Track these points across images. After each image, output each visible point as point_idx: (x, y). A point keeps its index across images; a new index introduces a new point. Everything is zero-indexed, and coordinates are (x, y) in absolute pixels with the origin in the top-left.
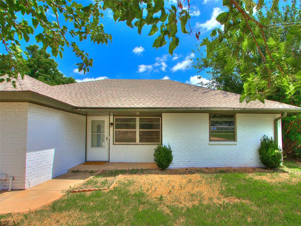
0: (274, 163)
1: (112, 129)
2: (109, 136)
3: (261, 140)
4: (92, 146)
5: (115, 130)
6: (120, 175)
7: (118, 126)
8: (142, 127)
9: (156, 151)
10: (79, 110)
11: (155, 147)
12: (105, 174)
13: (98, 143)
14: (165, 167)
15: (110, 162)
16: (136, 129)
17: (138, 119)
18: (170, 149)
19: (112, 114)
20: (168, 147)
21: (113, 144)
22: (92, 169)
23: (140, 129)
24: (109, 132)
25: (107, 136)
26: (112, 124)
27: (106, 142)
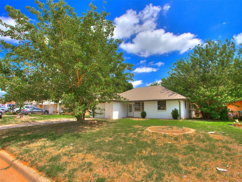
4: (129, 112)
5: (135, 107)
14: (143, 117)
17: (141, 103)
18: (146, 112)
19: (134, 102)
24: (133, 108)
25: (133, 109)
26: (134, 105)
27: (133, 111)
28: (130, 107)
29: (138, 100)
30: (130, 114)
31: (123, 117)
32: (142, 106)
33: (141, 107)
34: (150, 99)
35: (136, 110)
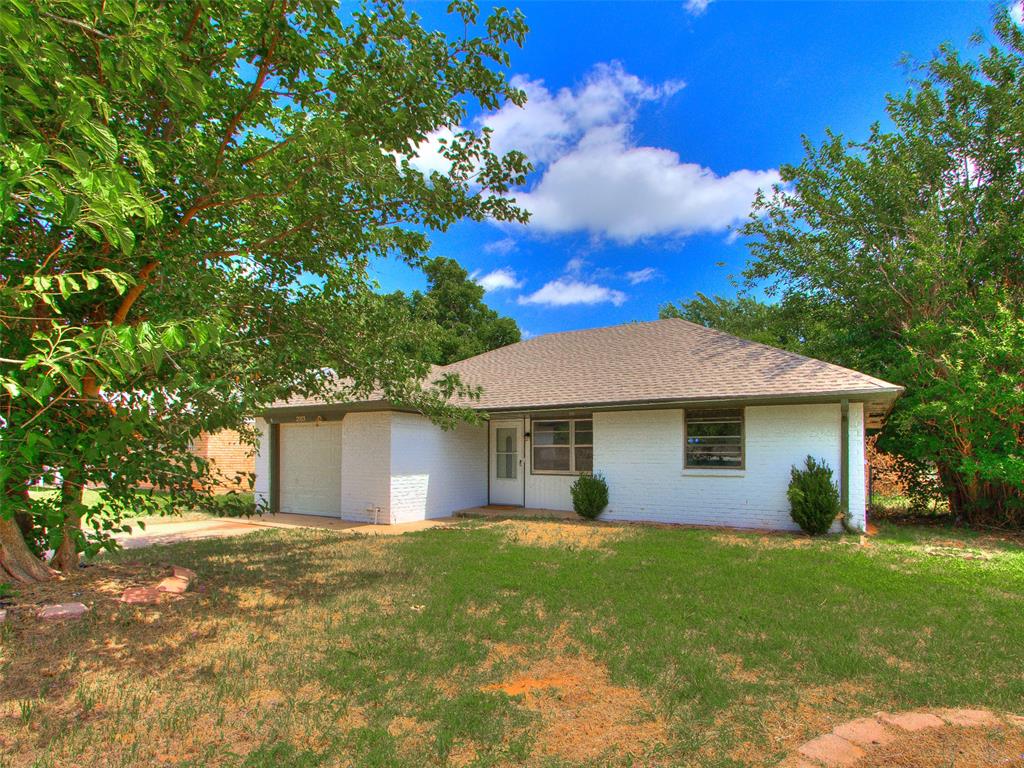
1: (528, 443)
2: (525, 457)
4: (498, 477)
5: (533, 446)
7: (538, 439)
8: (580, 438)
13: (507, 470)
15: (526, 507)
16: (569, 444)
17: (572, 423)
18: (603, 481)
19: (528, 416)
21: (531, 474)
24: (523, 451)
25: (520, 457)
26: (528, 435)
27: (519, 469)
28: (503, 446)
29: (554, 403)
30: (507, 490)
31: (458, 508)
32: (576, 443)
33: (572, 446)
34: (635, 398)
35: (541, 463)
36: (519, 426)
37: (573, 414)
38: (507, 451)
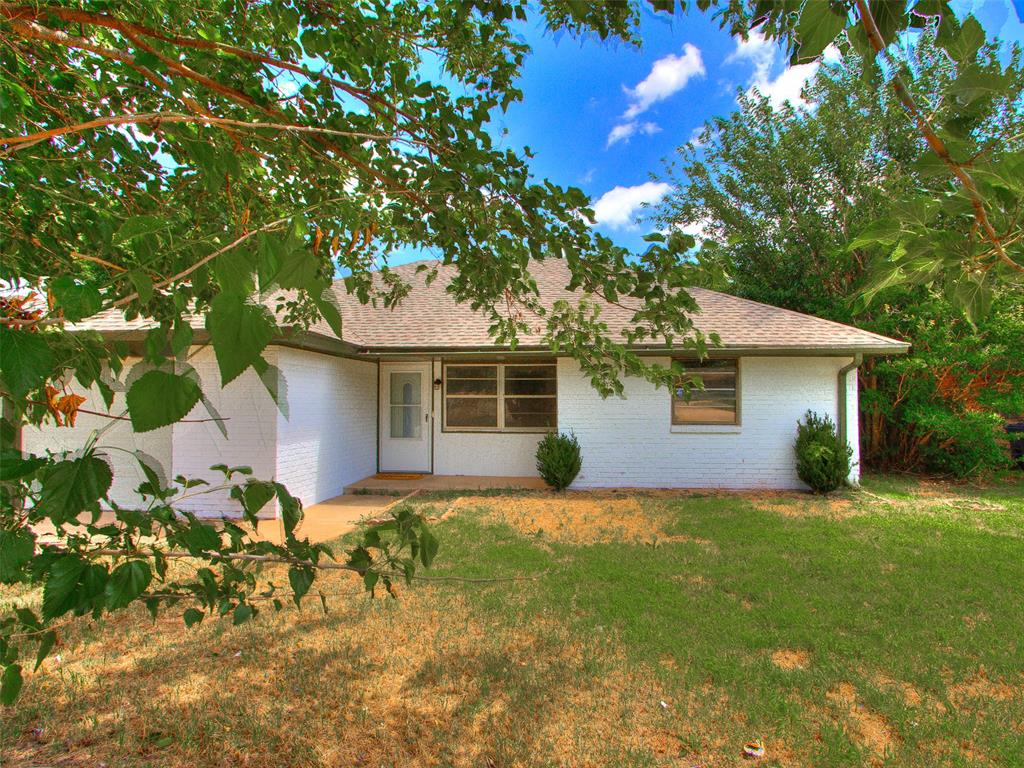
0: (825, 478)
1: (438, 393)
2: (433, 409)
3: (798, 422)
4: (393, 435)
5: (446, 396)
6: (460, 498)
7: (453, 387)
8: (511, 387)
9: (541, 447)
10: (368, 353)
11: (541, 438)
12: (424, 495)
13: (404, 428)
14: (561, 483)
15: (435, 474)
16: (496, 394)
17: (501, 369)
18: (576, 442)
19: (438, 359)
20: (570, 437)
21: (442, 432)
22: (398, 488)
23: (506, 394)
24: (430, 404)
25: (425, 410)
26: (437, 382)
27: (424, 426)
28: (400, 396)
30: (406, 454)
33: (500, 397)
35: (457, 417)
36: (425, 371)
37: (502, 358)
38: (405, 403)
